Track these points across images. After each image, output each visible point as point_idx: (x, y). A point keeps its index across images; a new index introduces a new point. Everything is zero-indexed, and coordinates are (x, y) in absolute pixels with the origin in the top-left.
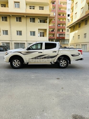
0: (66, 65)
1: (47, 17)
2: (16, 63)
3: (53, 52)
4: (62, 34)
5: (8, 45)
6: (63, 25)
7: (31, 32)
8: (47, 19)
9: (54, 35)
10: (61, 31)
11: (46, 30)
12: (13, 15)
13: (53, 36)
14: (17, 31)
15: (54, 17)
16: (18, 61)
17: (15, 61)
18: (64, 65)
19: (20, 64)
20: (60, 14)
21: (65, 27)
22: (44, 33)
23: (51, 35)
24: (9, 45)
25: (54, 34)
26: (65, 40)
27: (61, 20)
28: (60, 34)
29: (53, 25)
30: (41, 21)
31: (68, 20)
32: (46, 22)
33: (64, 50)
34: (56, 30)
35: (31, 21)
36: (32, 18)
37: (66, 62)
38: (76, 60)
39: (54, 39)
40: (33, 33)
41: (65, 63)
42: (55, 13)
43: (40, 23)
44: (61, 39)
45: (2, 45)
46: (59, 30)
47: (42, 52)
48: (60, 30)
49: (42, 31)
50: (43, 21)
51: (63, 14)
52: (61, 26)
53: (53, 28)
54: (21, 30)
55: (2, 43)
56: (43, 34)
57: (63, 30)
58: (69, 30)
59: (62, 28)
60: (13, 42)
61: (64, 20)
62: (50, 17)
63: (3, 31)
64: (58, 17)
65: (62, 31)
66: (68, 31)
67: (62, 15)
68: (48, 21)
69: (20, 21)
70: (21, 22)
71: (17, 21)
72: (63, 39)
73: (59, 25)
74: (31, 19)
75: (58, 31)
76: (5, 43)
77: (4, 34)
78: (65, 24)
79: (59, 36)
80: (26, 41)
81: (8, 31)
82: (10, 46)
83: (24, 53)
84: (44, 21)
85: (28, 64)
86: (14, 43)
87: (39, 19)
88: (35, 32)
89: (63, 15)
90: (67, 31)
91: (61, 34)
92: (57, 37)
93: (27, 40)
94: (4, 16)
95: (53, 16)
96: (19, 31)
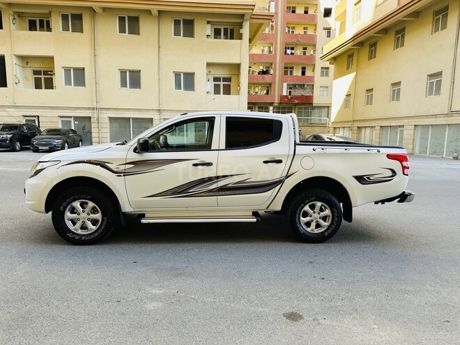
0: (329, 227)
1: (242, 16)
2: (82, 217)
3: (266, 162)
4: (302, 86)
5: (84, 128)
6: (305, 49)
7: (177, 75)
8: (241, 25)
9: (269, 87)
10: (297, 72)
11: (238, 66)
12: (104, 9)
13: (267, 93)
14: (123, 73)
15: (269, 18)
16: (91, 204)
17: (77, 204)
18: (318, 226)
19: (103, 220)
20: (295, 8)
21: (312, 58)
22: (229, 80)
23: (257, 90)
24: (87, 126)
25: (271, 84)
26: (314, 108)
27: (299, 31)
28: (295, 85)
29: (266, 49)
30: (217, 33)
31: (325, 29)
32: (240, 37)
33: (319, 154)
34: (277, 70)
35: (177, 33)
36: (183, 20)
37: (327, 212)
38: (376, 203)
39: (271, 104)
40: (186, 81)
41: (324, 219)
42: (273, 4)
43: (212, 40)
44: (297, 104)
45: (60, 126)
46: (288, 69)
47: (209, 164)
48: (292, 68)
49: (222, 73)
50: (226, 30)
51: (307, 8)
52: (299, 52)
53: (266, 61)
54: (138, 69)
55: (60, 120)
56: (224, 85)
57: (304, 68)
58: (328, 68)
59: (301, 62)
60: (105, 116)
61: (310, 32)
62: (253, 17)
63: (67, 70)
64: (284, 18)
65: (303, 73)
66: (327, 75)
67: (300, 11)
68: (246, 31)
69: (135, 30)
70: (138, 34)
71: (122, 30)
72: (304, 104)
73: (289, 52)
74: (177, 23)
75: (286, 73)
76: (72, 120)
77: (68, 82)
78: (315, 46)
79: (290, 92)
80: (159, 110)
81: (84, 69)
82: (93, 130)
83: (122, 168)
84: (232, 31)
85: (143, 221)
86: (111, 118)
87: (208, 22)
88: (196, 76)
89: (306, 12)
90: (322, 72)
91: (299, 85)
92: (282, 97)
93: (161, 108)
94: (69, 12)
95: (266, 12)
96: (131, 72)
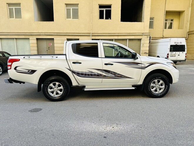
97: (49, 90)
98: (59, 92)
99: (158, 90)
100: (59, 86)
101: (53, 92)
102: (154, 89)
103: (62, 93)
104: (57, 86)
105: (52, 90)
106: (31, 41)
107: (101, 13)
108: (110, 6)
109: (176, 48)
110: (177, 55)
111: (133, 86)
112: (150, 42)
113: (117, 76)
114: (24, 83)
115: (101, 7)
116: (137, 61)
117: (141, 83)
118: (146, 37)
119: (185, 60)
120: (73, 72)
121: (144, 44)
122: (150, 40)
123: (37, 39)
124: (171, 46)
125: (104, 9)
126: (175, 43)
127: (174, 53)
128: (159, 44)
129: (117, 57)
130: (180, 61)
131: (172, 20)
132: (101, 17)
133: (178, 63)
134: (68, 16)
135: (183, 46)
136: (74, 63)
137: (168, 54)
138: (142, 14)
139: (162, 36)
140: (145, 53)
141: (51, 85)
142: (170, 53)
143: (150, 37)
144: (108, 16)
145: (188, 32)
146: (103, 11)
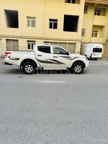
97: (26, 69)
98: (31, 70)
99: (78, 70)
100: (31, 67)
101: (27, 70)
102: (77, 70)
103: (32, 70)
104: (29, 67)
105: (27, 69)
106: (2, 41)
107: (51, 24)
108: (56, 20)
109: (96, 50)
110: (97, 55)
111: (67, 68)
112: (81, 45)
113: (59, 63)
114: (12, 65)
115: (50, 20)
116: (69, 56)
117: (70, 67)
118: (79, 42)
119: (102, 58)
120: (38, 60)
121: (78, 47)
122: (81, 44)
123: (7, 40)
124: (94, 48)
125: (53, 22)
126: (96, 47)
127: (95, 53)
128: (87, 47)
129: (60, 54)
130: (99, 58)
131: (97, 31)
132: (51, 27)
133: (98, 59)
134: (29, 25)
135: (101, 49)
136: (38, 56)
137: (92, 54)
138: (77, 26)
139: (90, 42)
140: (78, 52)
141: (27, 66)
142: (93, 53)
143: (81, 42)
144: (55, 27)
145: (106, 40)
146: (52, 23)
